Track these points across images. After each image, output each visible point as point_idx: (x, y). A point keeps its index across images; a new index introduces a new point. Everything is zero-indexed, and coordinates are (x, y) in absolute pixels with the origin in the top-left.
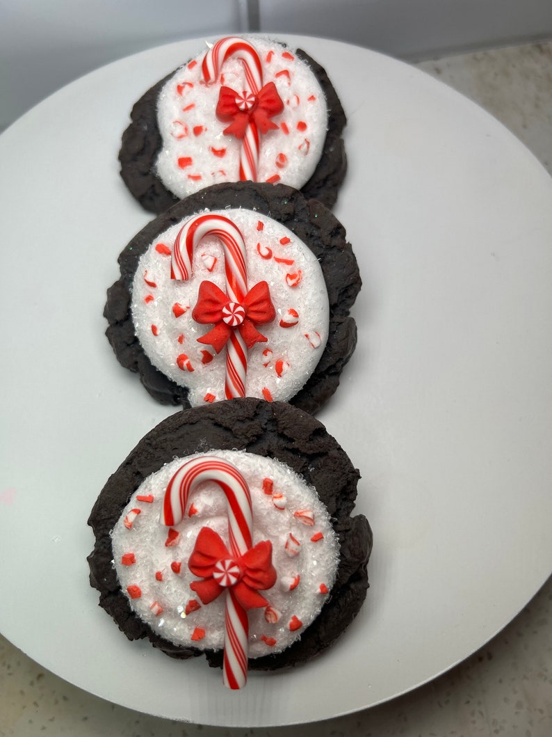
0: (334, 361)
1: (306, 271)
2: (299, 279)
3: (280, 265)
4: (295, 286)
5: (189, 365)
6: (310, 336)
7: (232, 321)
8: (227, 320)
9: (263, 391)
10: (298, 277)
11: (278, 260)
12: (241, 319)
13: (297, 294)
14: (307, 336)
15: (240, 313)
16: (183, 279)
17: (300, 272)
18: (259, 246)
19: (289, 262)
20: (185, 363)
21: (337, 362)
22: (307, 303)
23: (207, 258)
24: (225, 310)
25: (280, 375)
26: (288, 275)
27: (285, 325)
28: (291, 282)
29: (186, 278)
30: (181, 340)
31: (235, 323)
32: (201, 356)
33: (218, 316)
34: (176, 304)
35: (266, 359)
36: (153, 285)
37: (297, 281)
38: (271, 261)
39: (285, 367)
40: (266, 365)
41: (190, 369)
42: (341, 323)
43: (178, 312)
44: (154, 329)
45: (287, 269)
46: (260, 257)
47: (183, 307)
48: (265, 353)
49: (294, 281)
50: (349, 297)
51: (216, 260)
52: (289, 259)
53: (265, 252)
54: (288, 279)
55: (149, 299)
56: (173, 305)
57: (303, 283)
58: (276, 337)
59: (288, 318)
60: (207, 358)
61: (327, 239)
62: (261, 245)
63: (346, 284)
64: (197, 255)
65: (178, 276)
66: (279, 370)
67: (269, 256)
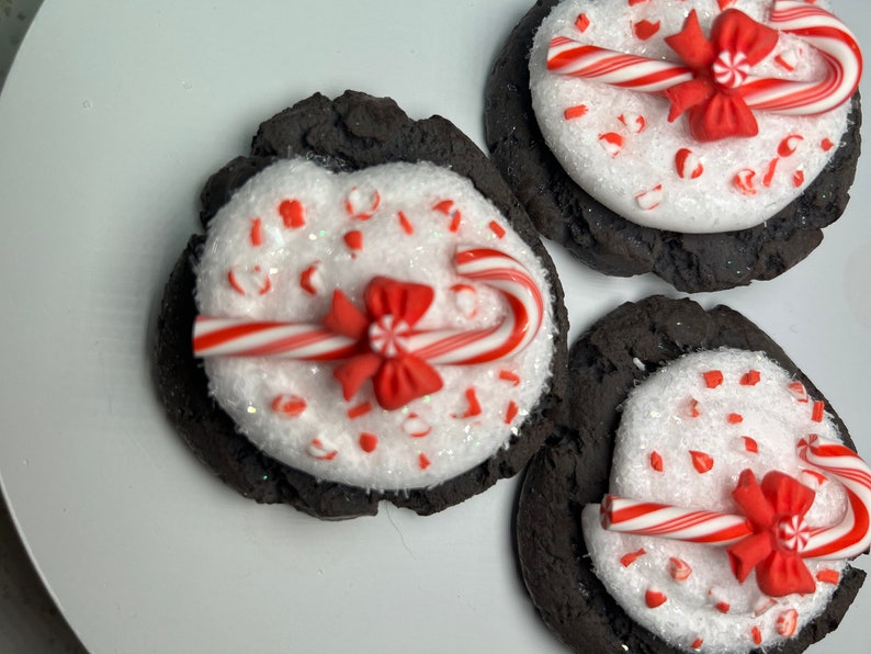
0: (594, 232)
1: (753, 201)
2: (744, 189)
3: (766, 165)
4: (736, 181)
6: (657, 192)
7: (722, 64)
8: (725, 56)
9: (583, 106)
10: (747, 187)
11: (773, 164)
12: (723, 80)
13: (722, 182)
14: (659, 187)
15: (733, 80)
17: (754, 192)
18: (800, 138)
19: (768, 179)
21: (592, 237)
22: (708, 196)
23: (796, 57)
24: (740, 56)
25: (602, 137)
26: (753, 173)
27: (681, 157)
28: (743, 175)
31: (718, 69)
32: (652, 19)
35: (632, 121)
37: (743, 187)
38: (775, 152)
39: (613, 148)
40: (621, 118)
42: (651, 249)
45: (760, 174)
46: (785, 136)
48: (641, 120)
49: (743, 181)
50: (677, 271)
51: (790, 69)
53: (792, 144)
54: (747, 173)
57: (738, 194)
58: (664, 140)
60: (644, 30)
61: (771, 249)
62: (801, 142)
63: (704, 266)
64: (800, 43)
66: (613, 138)
67: (784, 149)
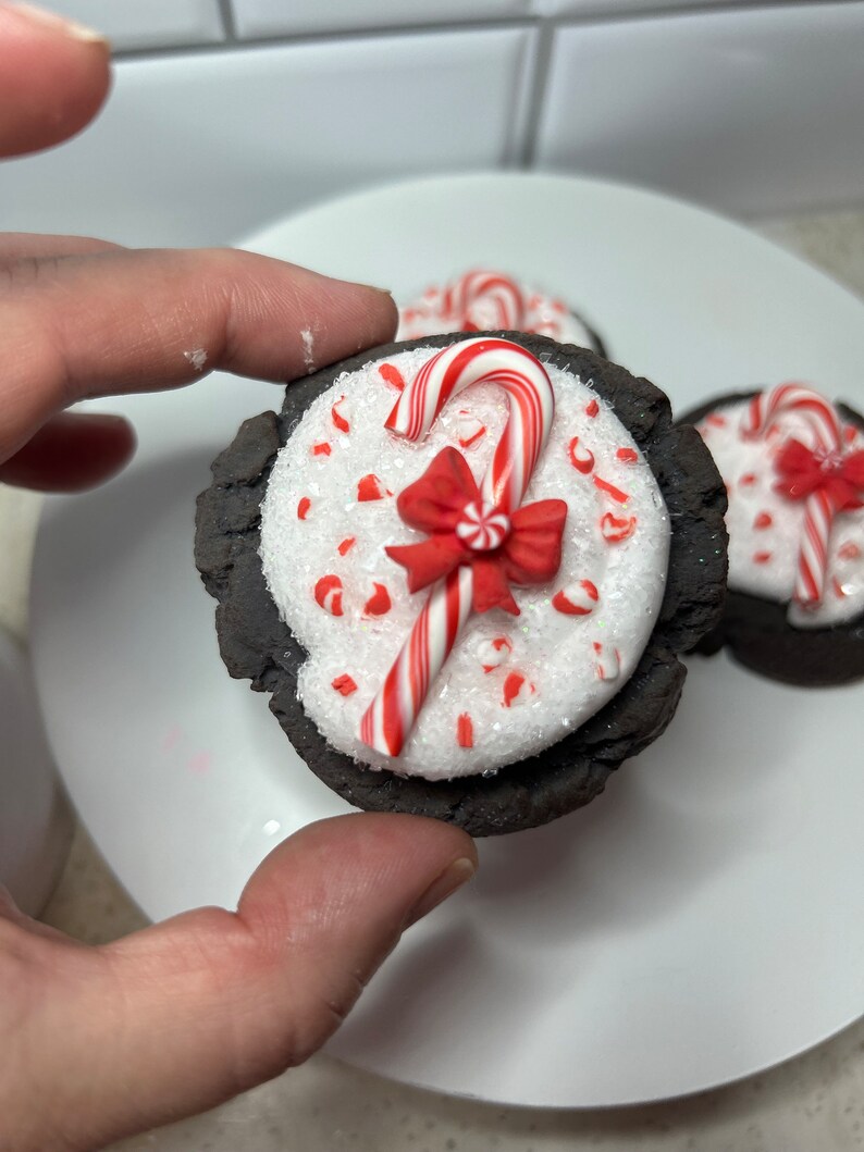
0: (617, 734)
1: (643, 524)
2: (627, 532)
3: (601, 494)
4: (614, 540)
5: (337, 599)
6: (602, 651)
7: (475, 536)
8: (465, 530)
9: (460, 718)
10: (625, 528)
11: (600, 483)
12: (495, 541)
13: (613, 556)
14: (598, 646)
15: (497, 527)
16: (408, 435)
17: (634, 520)
18: (575, 441)
19: (620, 496)
20: (333, 592)
21: (624, 737)
23: (470, 420)
24: (470, 510)
25: (508, 702)
26: (609, 515)
28: (610, 531)
29: (415, 434)
30: (345, 547)
31: (479, 543)
32: (370, 593)
33: (449, 520)
34: (371, 477)
35: (496, 657)
36: (343, 425)
37: (623, 534)
38: (586, 479)
39: (525, 689)
41: (337, 610)
42: (662, 663)
43: (368, 491)
44: (304, 507)
45: (611, 506)
46: (570, 460)
47: (381, 488)
48: (498, 644)
49: (616, 531)
51: (482, 431)
52: (624, 490)
53: (582, 456)
54: (608, 523)
55: (323, 449)
56: (364, 474)
57: (634, 541)
59: (576, 594)
60: (378, 606)
62: (582, 441)
64: (454, 408)
65: (402, 424)
67: (586, 467)
